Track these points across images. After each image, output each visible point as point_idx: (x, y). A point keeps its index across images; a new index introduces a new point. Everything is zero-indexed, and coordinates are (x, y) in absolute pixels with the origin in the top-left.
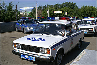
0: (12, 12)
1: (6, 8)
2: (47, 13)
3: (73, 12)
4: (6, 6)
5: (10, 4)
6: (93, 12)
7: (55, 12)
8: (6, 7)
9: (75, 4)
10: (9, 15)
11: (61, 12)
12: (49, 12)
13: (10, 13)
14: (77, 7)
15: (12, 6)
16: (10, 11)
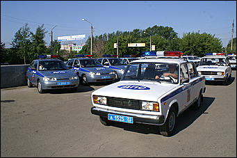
0: (42, 46)
1: (30, 38)
2: (115, 47)
3: (167, 44)
4: (31, 33)
5: (39, 30)
6: (206, 44)
7: (130, 45)
8: (31, 35)
9: (171, 29)
10: (36, 51)
11: (143, 45)
12: (119, 45)
13: (38, 48)
14: (175, 35)
15: (43, 34)
16: (39, 43)
